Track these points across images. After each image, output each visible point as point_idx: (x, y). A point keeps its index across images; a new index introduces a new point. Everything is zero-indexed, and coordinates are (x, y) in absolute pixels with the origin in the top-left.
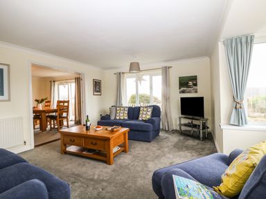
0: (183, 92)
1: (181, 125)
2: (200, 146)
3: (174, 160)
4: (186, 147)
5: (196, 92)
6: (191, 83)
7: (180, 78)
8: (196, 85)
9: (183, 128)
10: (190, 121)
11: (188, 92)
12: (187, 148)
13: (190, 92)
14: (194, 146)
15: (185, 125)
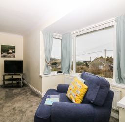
0: (5, 56)
1: (4, 80)
2: (23, 91)
3: (14, 106)
4: (15, 95)
5: (14, 57)
6: (11, 51)
7: (2, 46)
8: (14, 52)
9: (6, 82)
10: (11, 77)
11: (8, 57)
12: (17, 95)
13: (10, 57)
14: (19, 92)
15: (8, 80)
